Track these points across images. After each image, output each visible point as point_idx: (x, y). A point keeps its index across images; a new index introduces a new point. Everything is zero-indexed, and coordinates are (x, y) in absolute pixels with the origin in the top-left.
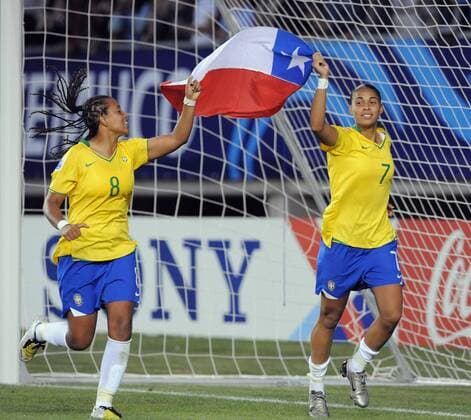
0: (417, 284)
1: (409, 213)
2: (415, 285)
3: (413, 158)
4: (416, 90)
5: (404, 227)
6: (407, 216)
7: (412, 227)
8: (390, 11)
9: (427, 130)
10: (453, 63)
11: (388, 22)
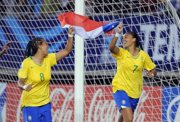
0: (14, 107)
1: (11, 81)
2: (13, 107)
3: (13, 61)
4: (14, 36)
5: (9, 86)
6: (10, 82)
7: (12, 86)
8: (5, 7)
9: (18, 51)
10: (28, 26)
11: (4, 11)
